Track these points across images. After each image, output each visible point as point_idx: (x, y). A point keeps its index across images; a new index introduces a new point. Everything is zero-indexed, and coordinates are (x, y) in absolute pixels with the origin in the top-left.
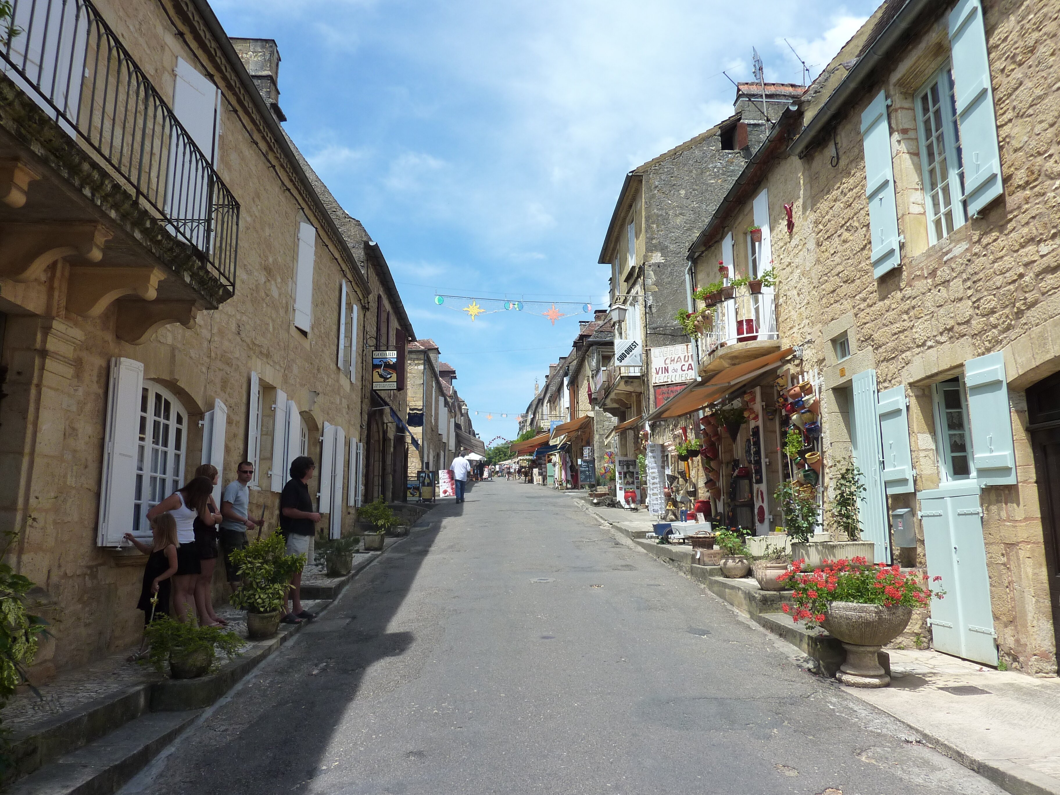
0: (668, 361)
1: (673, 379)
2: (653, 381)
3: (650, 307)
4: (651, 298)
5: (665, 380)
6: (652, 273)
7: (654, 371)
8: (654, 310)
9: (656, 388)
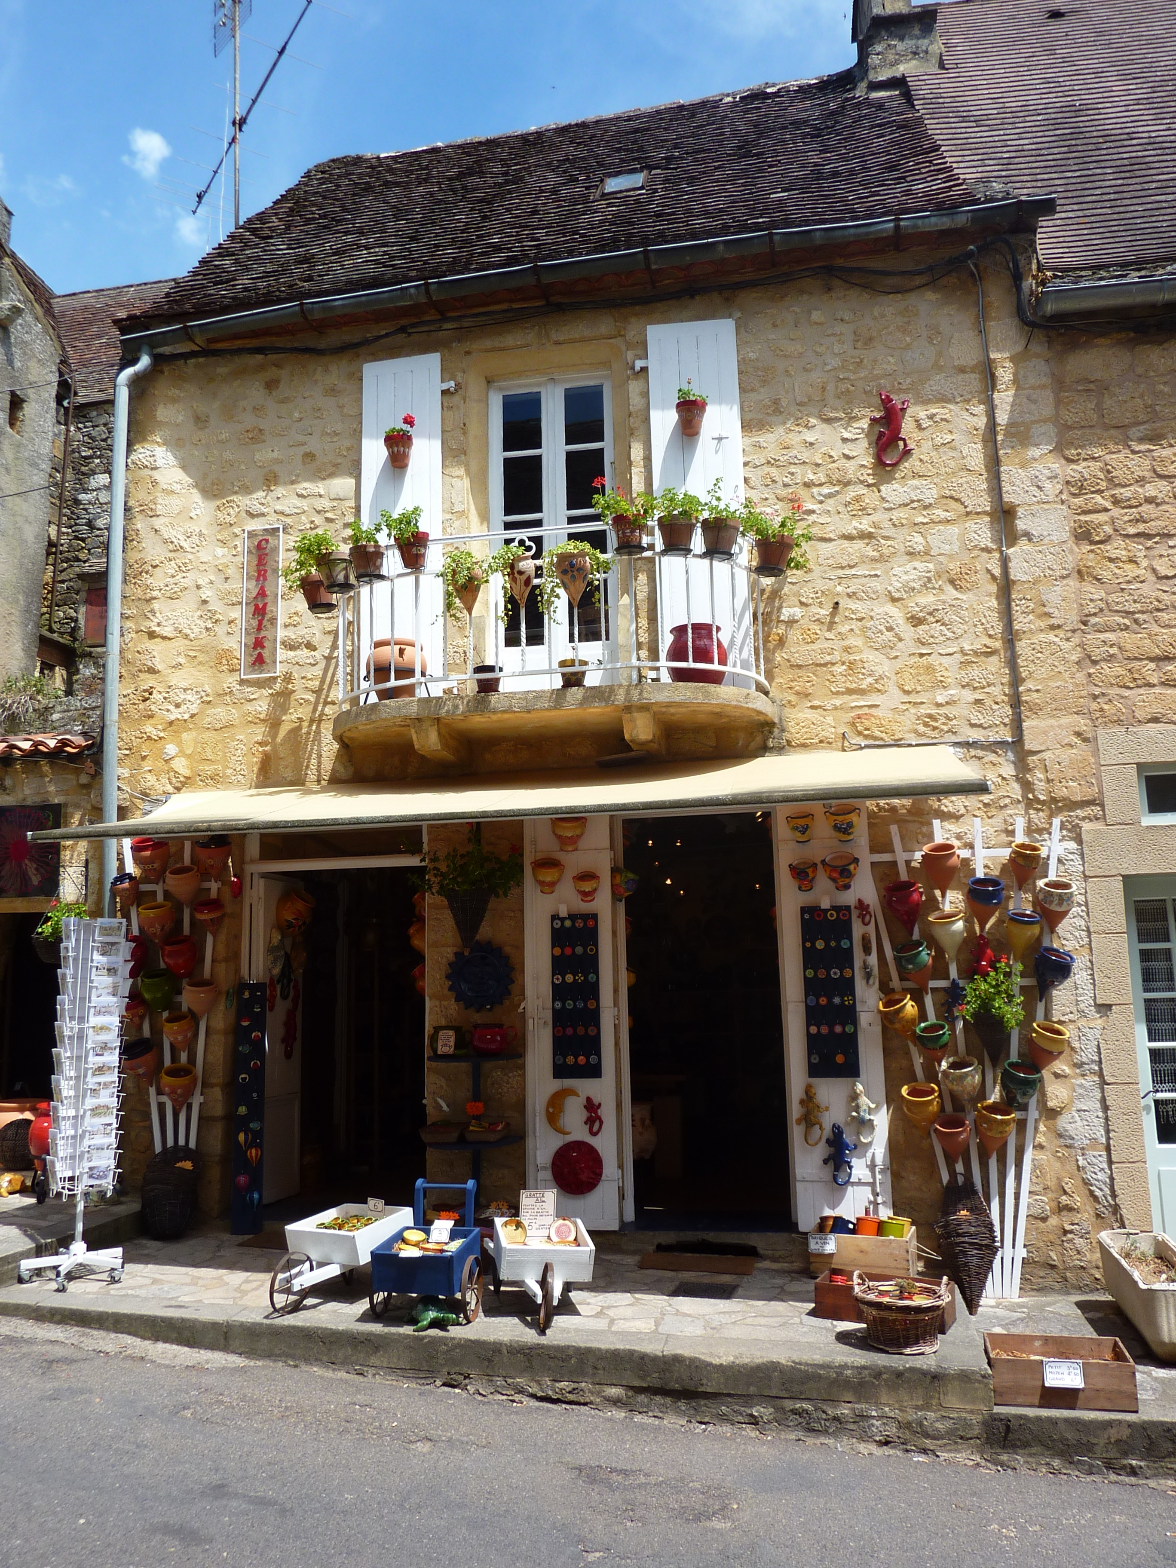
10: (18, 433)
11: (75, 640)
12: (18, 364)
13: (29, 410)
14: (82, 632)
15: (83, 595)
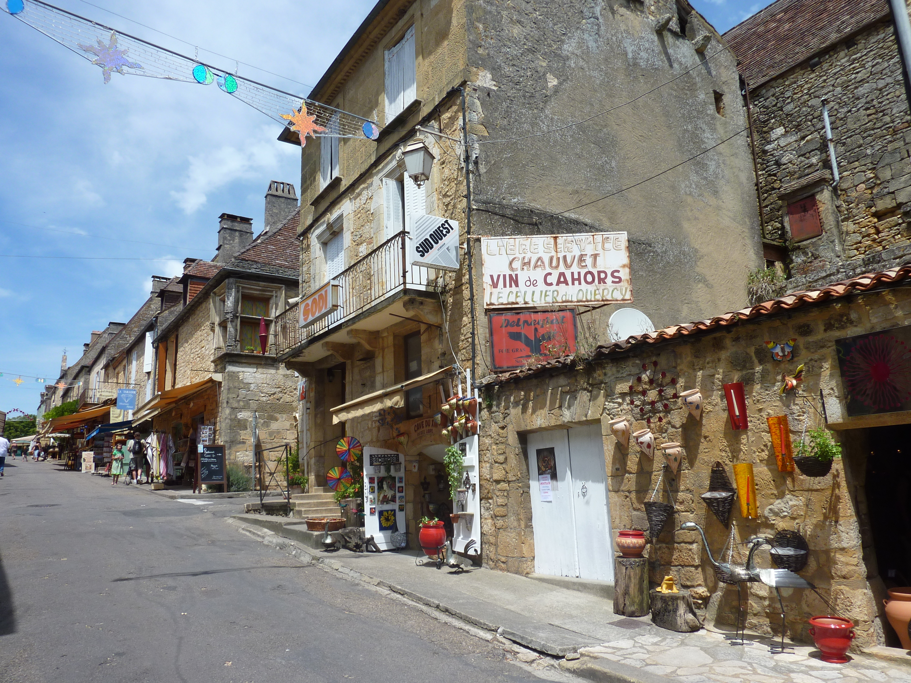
0: (517, 265)
1: (528, 299)
2: (487, 300)
3: (476, 163)
4: (476, 146)
5: (512, 299)
6: (478, 103)
7: (487, 279)
8: (483, 169)
9: (492, 314)
10: (723, 116)
11: (786, 240)
12: (714, 73)
13: (726, 99)
14: (790, 234)
15: (785, 210)
